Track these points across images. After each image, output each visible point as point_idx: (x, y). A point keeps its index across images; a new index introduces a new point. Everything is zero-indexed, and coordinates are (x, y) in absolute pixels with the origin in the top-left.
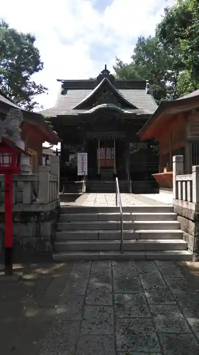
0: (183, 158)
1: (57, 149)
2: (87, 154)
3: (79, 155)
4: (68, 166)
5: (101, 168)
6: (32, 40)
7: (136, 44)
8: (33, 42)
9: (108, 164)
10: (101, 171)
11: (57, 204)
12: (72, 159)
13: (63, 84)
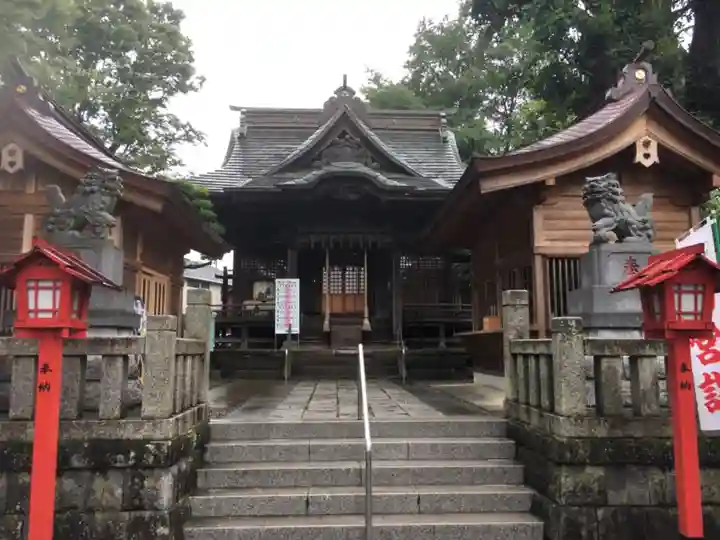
0: (527, 296)
1: (225, 268)
2: (297, 281)
3: (281, 284)
4: (250, 311)
5: (332, 315)
6: (177, 17)
7: (416, 35)
8: (177, 23)
9: (350, 307)
10: (331, 323)
11: (199, 418)
12: (260, 294)
13: (243, 116)
